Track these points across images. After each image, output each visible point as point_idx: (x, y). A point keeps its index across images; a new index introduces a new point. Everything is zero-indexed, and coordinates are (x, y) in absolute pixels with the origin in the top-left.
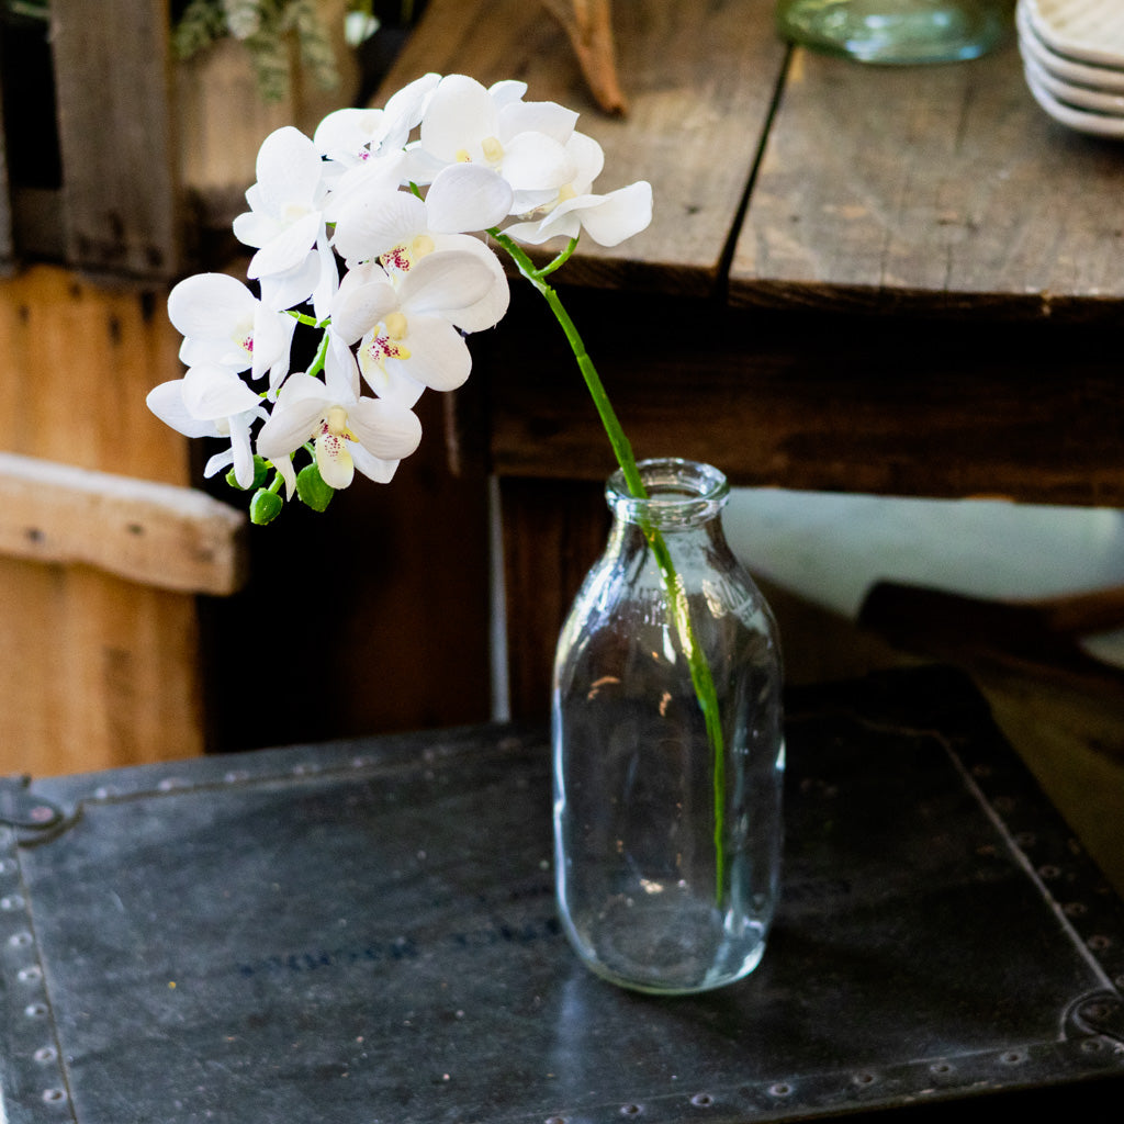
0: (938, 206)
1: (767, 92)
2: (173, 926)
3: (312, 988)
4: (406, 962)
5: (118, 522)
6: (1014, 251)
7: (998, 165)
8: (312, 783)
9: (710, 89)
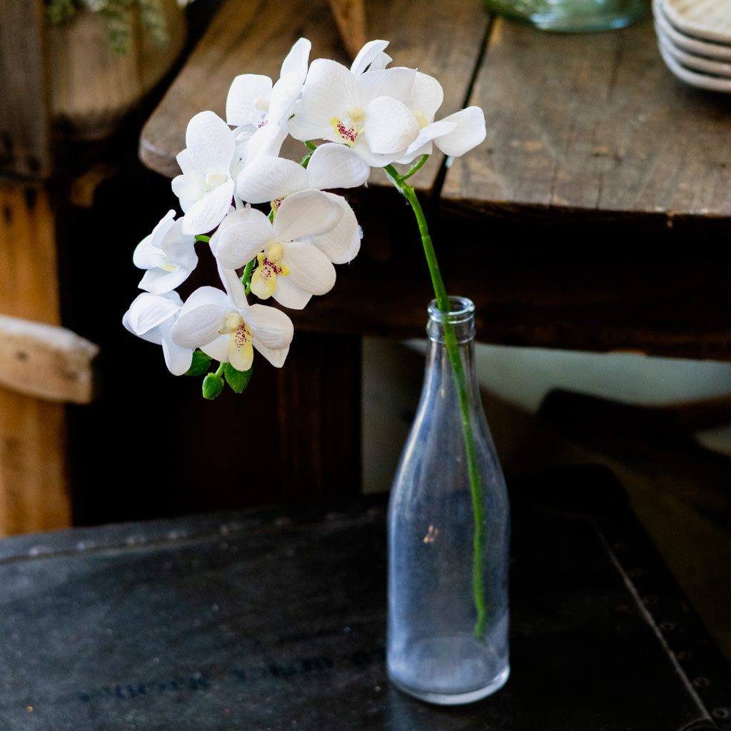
0: (595, 143)
1: (475, 51)
2: (34, 662)
3: (132, 712)
4: (201, 692)
5: (9, 350)
6: (648, 178)
7: (638, 111)
8: (141, 550)
9: (433, 48)
